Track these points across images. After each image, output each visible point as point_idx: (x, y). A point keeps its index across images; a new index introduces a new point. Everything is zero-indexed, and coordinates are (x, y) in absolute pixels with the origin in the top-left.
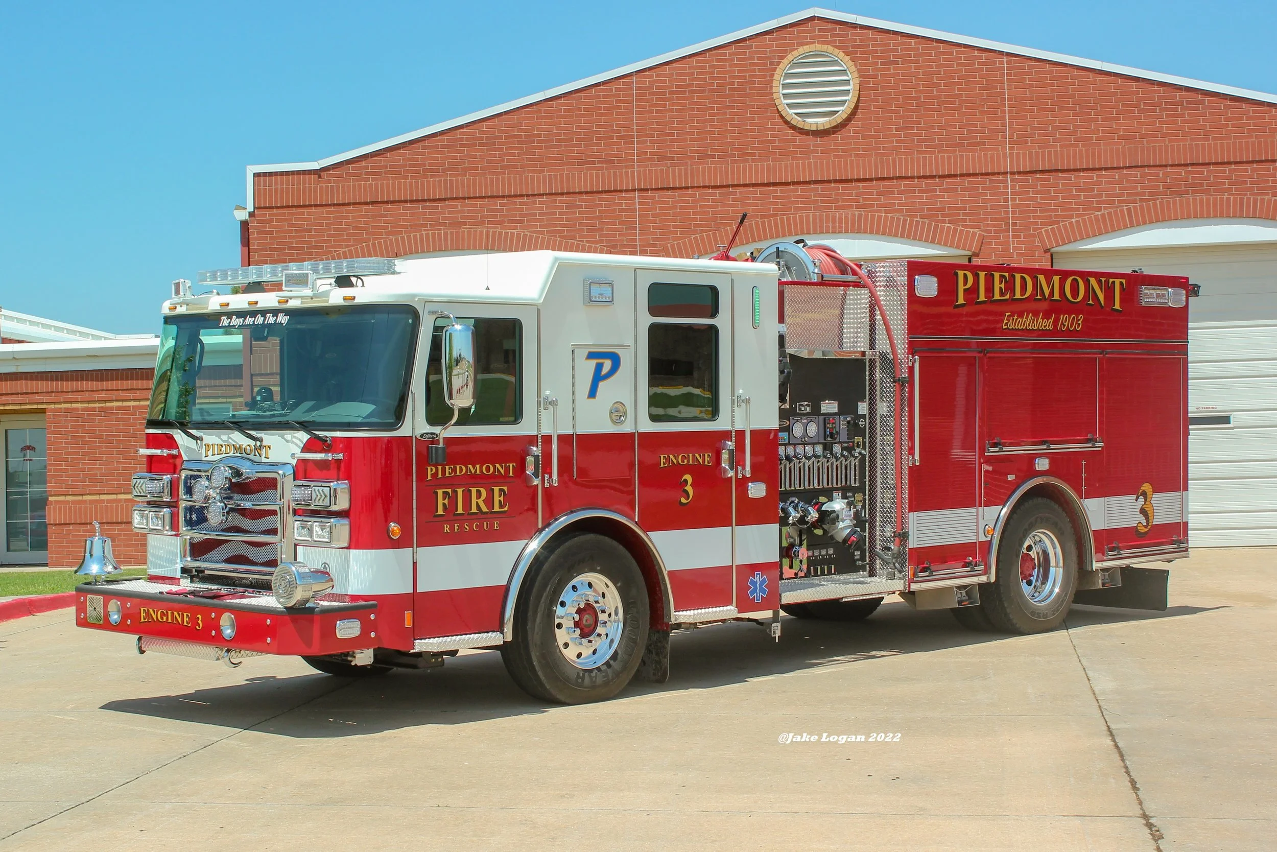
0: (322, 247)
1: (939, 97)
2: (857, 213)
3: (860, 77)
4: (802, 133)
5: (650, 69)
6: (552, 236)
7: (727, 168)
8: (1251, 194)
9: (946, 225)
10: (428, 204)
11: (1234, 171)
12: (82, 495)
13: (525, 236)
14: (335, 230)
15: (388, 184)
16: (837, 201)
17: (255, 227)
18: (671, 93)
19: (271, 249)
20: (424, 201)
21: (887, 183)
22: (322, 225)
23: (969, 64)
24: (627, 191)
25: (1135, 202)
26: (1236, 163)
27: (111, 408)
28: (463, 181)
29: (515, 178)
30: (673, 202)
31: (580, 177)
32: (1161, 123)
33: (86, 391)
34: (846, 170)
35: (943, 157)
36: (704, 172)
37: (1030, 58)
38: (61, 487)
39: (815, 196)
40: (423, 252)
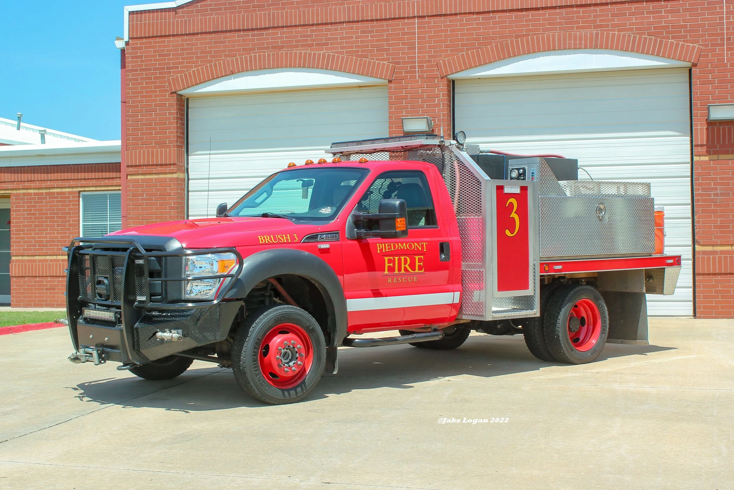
0: (177, 68)
2: (594, 32)
6: (349, 56)
9: (670, 41)
10: (256, 32)
12: (34, 256)
13: (329, 55)
14: (187, 54)
15: (226, 18)
16: (578, 22)
17: (128, 53)
19: (141, 70)
20: (253, 30)
22: (178, 50)
24: (408, 18)
27: (54, 193)
28: (282, 13)
29: (322, 10)
31: (372, 8)
36: (470, 1)
38: (20, 250)
39: (560, 18)
40: (252, 70)
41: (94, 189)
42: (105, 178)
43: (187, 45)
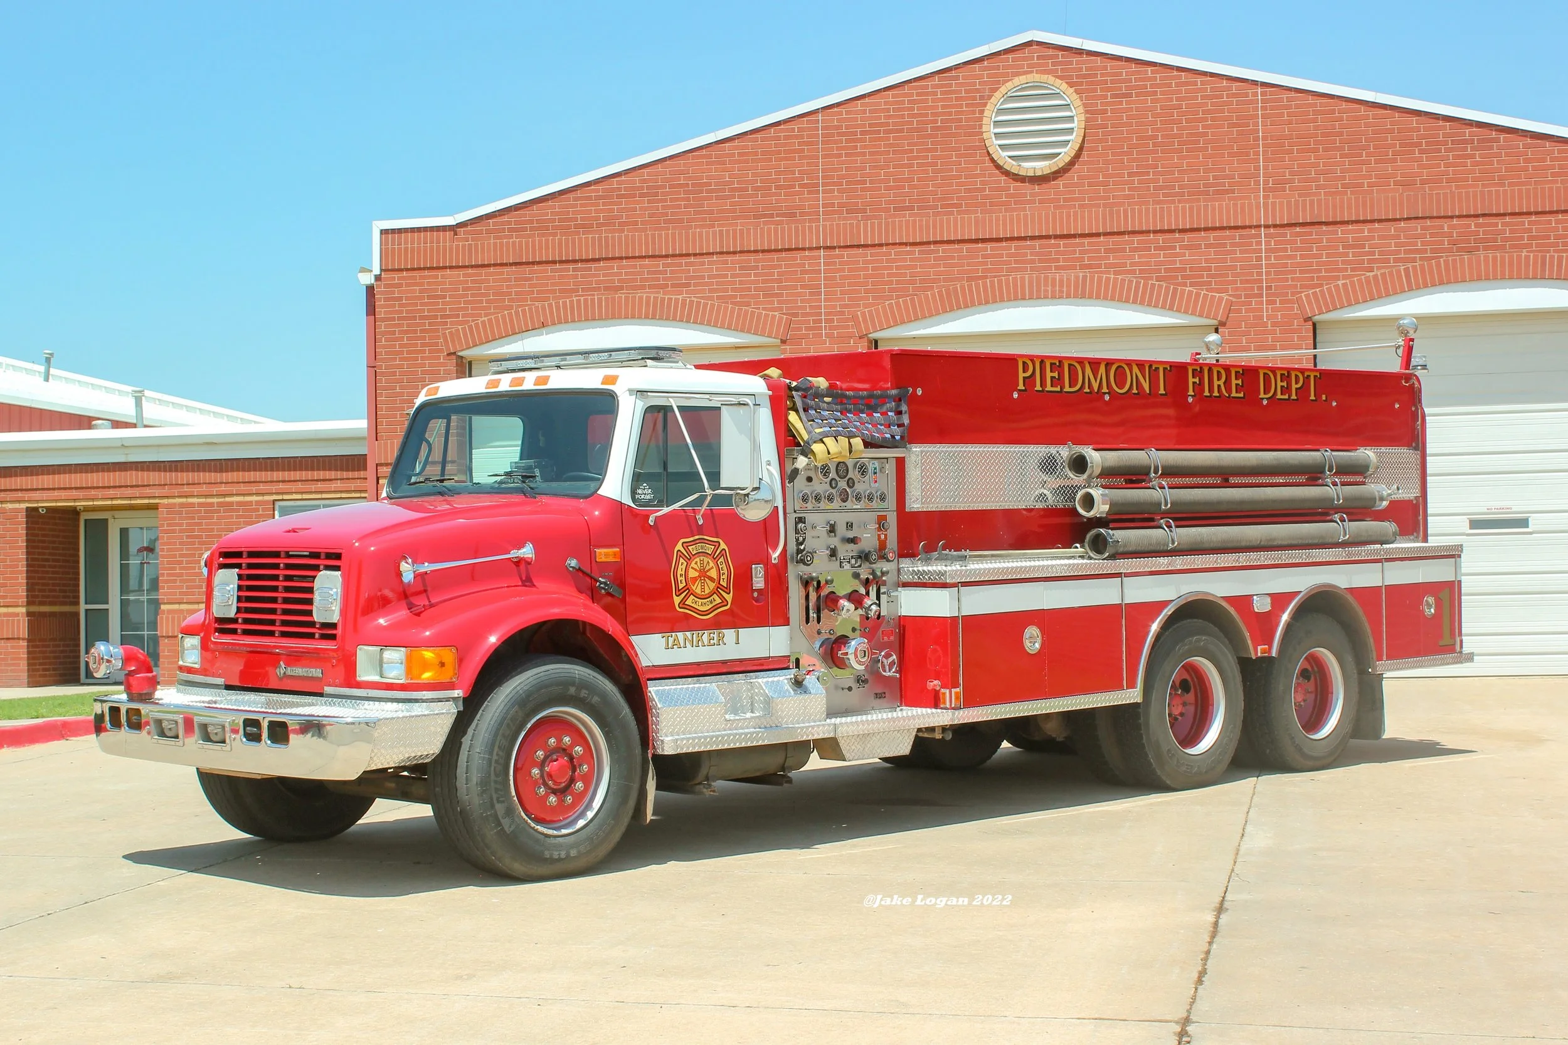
0: (458, 316)
1: (1180, 136)
2: (1081, 274)
3: (1087, 112)
4: (1016, 180)
5: (838, 104)
6: (723, 303)
7: (928, 222)
8: (1555, 251)
9: (1187, 289)
10: (580, 265)
11: (1535, 223)
13: (692, 302)
14: (473, 295)
15: (534, 242)
16: (1058, 260)
17: (382, 293)
18: (863, 133)
19: (399, 319)
20: (575, 261)
21: (1116, 239)
22: (458, 289)
23: (1217, 97)
24: (810, 249)
25: (1414, 260)
26: (1537, 213)
27: (231, 504)
28: (620, 238)
29: (680, 234)
30: (865, 262)
31: (755, 233)
32: (1447, 166)
33: (204, 483)
34: (1069, 224)
35: (1184, 208)
36: (900, 226)
37: (1290, 89)
38: (175, 594)
39: (1032, 254)
40: (573, 321)
41: (299, 496)
42: (317, 480)
43: (473, 282)
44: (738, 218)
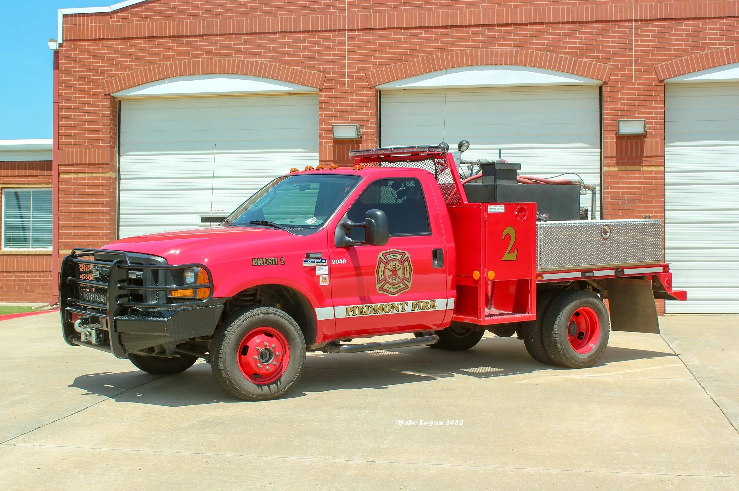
0: (111, 70)
2: (514, 50)
6: (282, 64)
7: (415, 14)
9: (583, 60)
10: (190, 39)
13: (262, 64)
14: (121, 57)
15: (161, 24)
16: (500, 40)
17: (63, 55)
19: (74, 72)
20: (187, 36)
21: (538, 27)
22: (112, 54)
24: (339, 30)
25: (732, 44)
28: (216, 22)
29: (255, 20)
31: (304, 20)
34: (507, 17)
35: (582, 8)
36: (398, 16)
39: (483, 36)
40: (186, 75)
41: (17, 186)
43: (122, 49)
44: (293, 10)
